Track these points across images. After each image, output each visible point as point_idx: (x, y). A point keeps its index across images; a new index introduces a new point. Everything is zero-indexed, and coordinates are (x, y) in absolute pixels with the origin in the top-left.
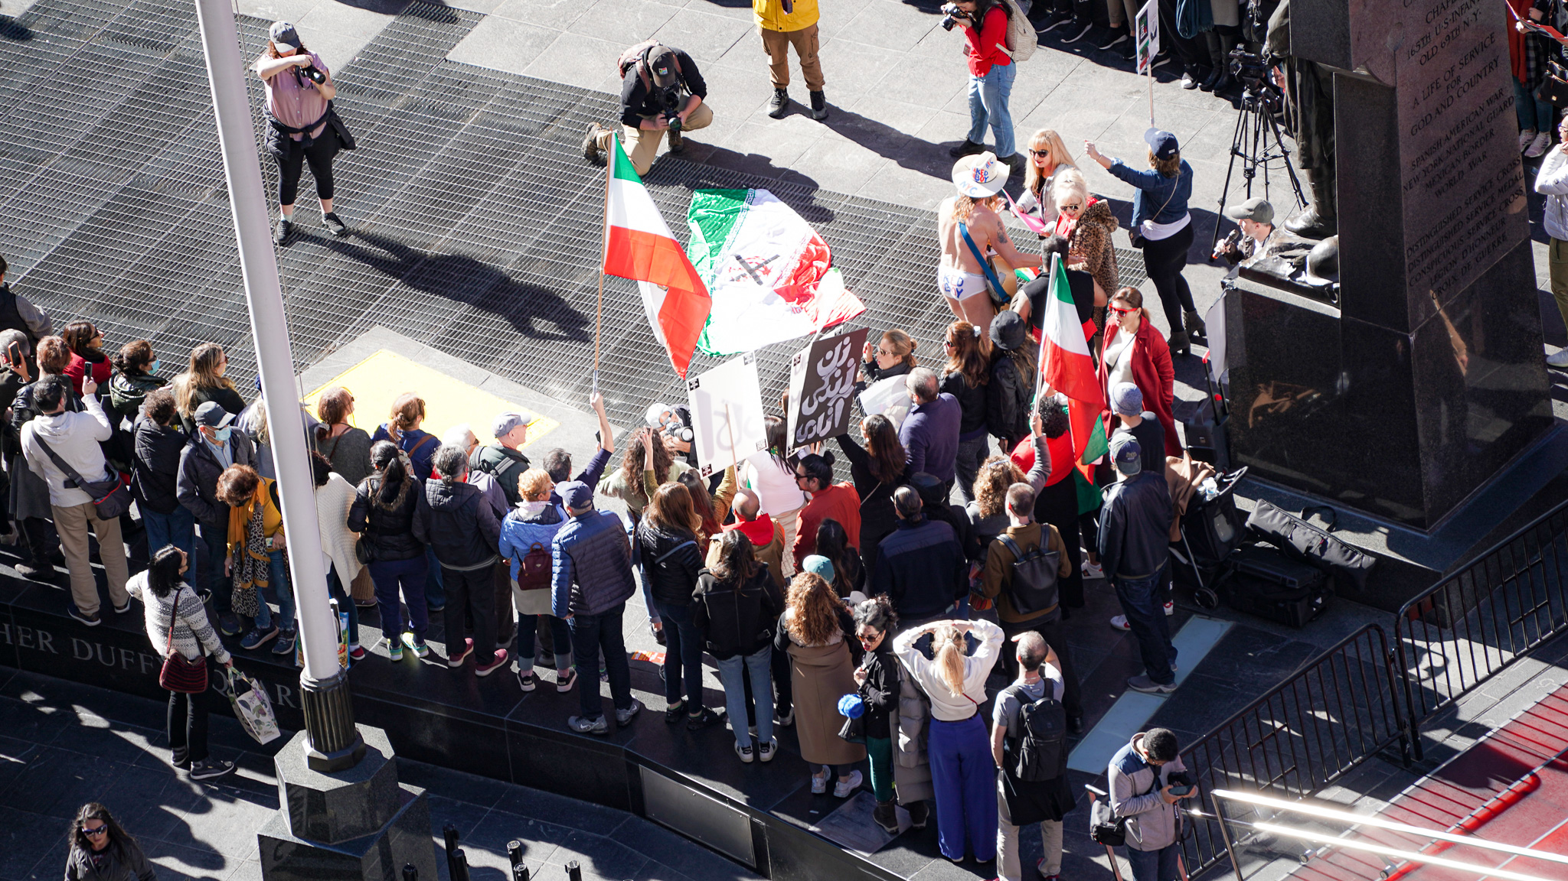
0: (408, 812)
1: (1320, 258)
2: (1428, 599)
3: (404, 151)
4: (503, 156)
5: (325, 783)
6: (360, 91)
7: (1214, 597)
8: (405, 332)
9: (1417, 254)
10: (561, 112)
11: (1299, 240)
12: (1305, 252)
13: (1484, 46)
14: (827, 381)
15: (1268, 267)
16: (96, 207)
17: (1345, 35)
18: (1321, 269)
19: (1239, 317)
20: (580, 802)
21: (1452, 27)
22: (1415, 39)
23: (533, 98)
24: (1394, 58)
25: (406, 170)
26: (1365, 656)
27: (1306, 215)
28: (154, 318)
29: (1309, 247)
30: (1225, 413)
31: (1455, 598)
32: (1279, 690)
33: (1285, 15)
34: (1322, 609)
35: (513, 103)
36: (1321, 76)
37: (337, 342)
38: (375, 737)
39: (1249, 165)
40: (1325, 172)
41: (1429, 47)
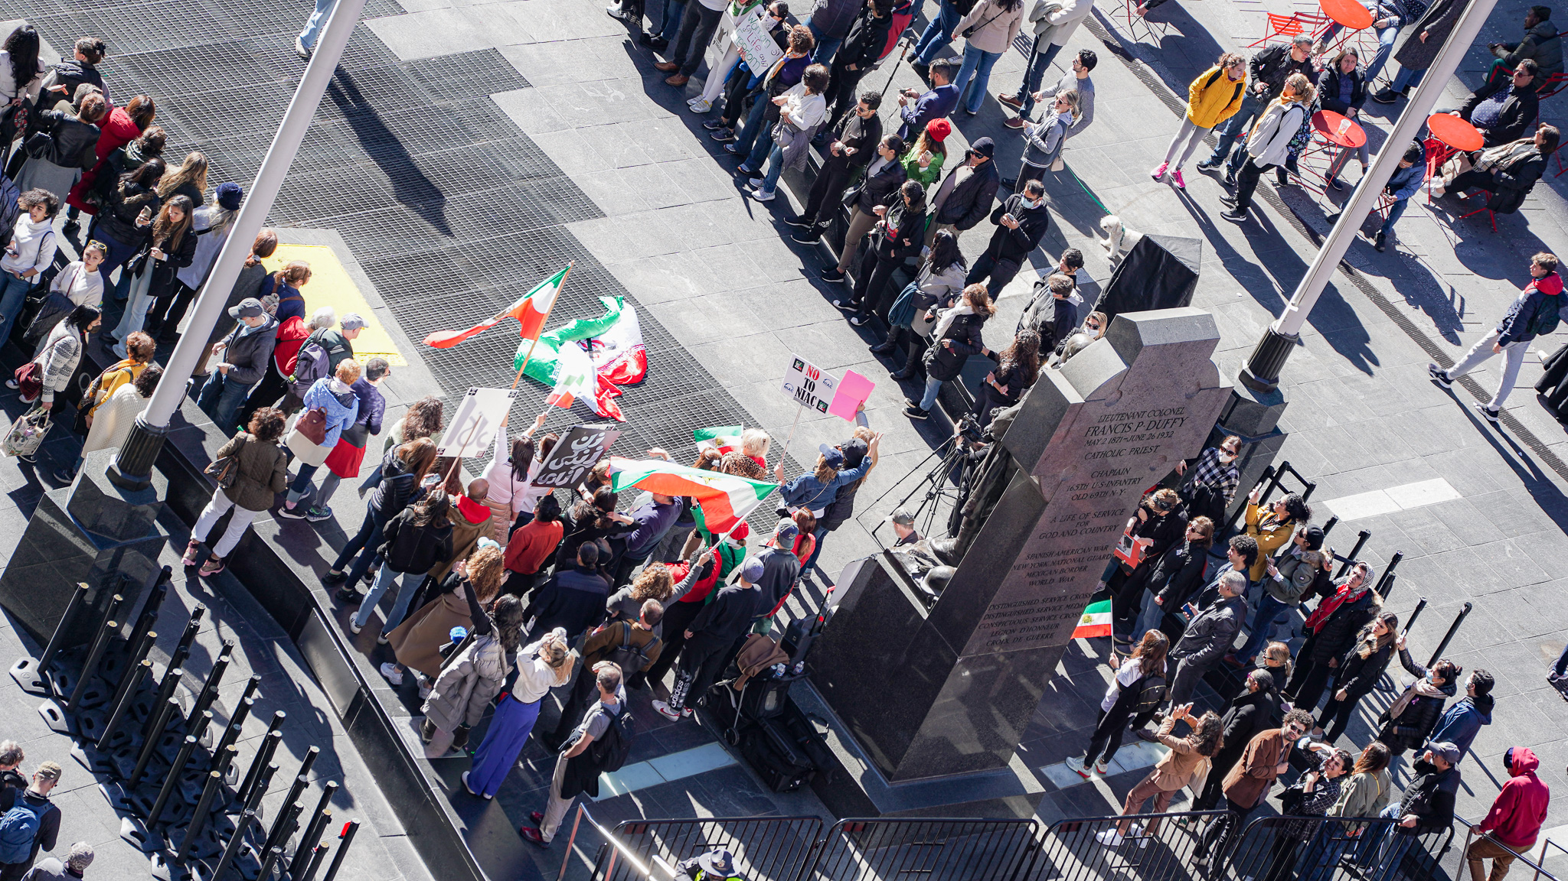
0: (149, 542)
1: (938, 575)
2: (863, 824)
3: (425, 134)
4: (485, 179)
5: (109, 490)
6: (422, 80)
7: (737, 739)
8: (350, 245)
9: (996, 611)
10: (538, 176)
11: (932, 556)
12: (931, 566)
13: (1114, 513)
14: (576, 453)
15: (903, 560)
16: (210, 42)
17: (1040, 451)
18: (934, 582)
19: (867, 579)
20: (261, 607)
21: (1104, 489)
22: (1079, 482)
23: (527, 155)
24: (1059, 485)
25: (418, 146)
26: (802, 834)
27: (948, 544)
28: (199, 133)
29: (935, 564)
30: (819, 631)
31: (879, 833)
32: (737, 820)
33: (1013, 415)
34: (796, 789)
35: (512, 150)
36: (1010, 466)
37: (303, 223)
38: (159, 482)
39: (934, 491)
40: (975, 525)
41: (1083, 492)
